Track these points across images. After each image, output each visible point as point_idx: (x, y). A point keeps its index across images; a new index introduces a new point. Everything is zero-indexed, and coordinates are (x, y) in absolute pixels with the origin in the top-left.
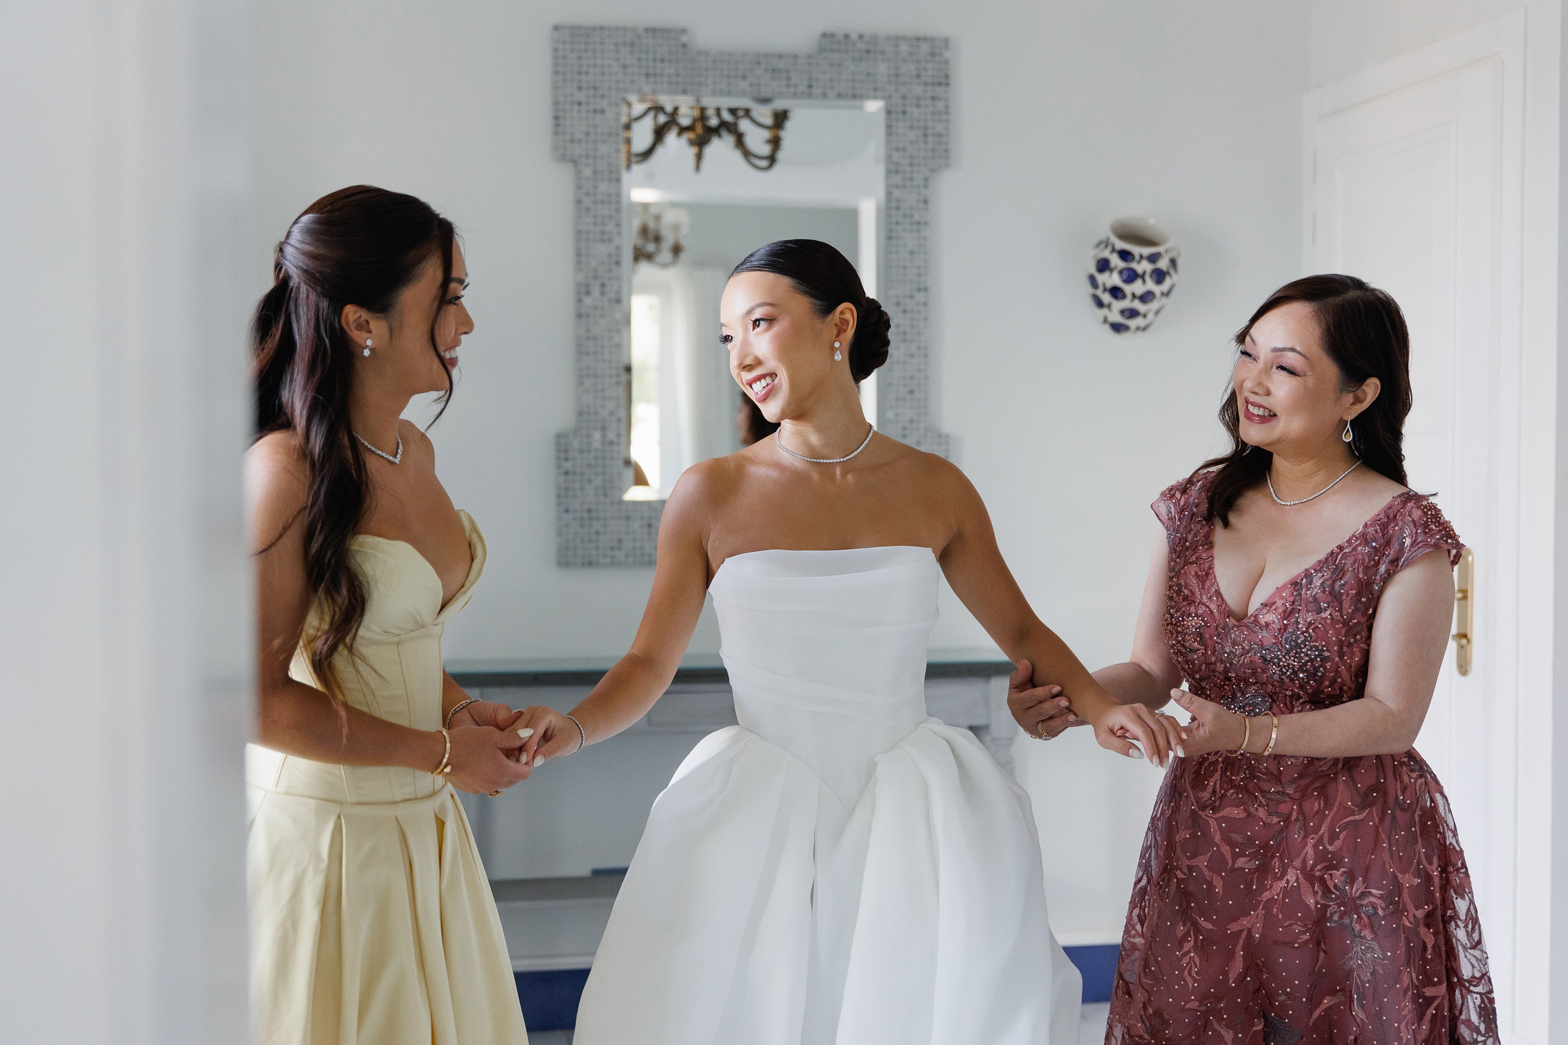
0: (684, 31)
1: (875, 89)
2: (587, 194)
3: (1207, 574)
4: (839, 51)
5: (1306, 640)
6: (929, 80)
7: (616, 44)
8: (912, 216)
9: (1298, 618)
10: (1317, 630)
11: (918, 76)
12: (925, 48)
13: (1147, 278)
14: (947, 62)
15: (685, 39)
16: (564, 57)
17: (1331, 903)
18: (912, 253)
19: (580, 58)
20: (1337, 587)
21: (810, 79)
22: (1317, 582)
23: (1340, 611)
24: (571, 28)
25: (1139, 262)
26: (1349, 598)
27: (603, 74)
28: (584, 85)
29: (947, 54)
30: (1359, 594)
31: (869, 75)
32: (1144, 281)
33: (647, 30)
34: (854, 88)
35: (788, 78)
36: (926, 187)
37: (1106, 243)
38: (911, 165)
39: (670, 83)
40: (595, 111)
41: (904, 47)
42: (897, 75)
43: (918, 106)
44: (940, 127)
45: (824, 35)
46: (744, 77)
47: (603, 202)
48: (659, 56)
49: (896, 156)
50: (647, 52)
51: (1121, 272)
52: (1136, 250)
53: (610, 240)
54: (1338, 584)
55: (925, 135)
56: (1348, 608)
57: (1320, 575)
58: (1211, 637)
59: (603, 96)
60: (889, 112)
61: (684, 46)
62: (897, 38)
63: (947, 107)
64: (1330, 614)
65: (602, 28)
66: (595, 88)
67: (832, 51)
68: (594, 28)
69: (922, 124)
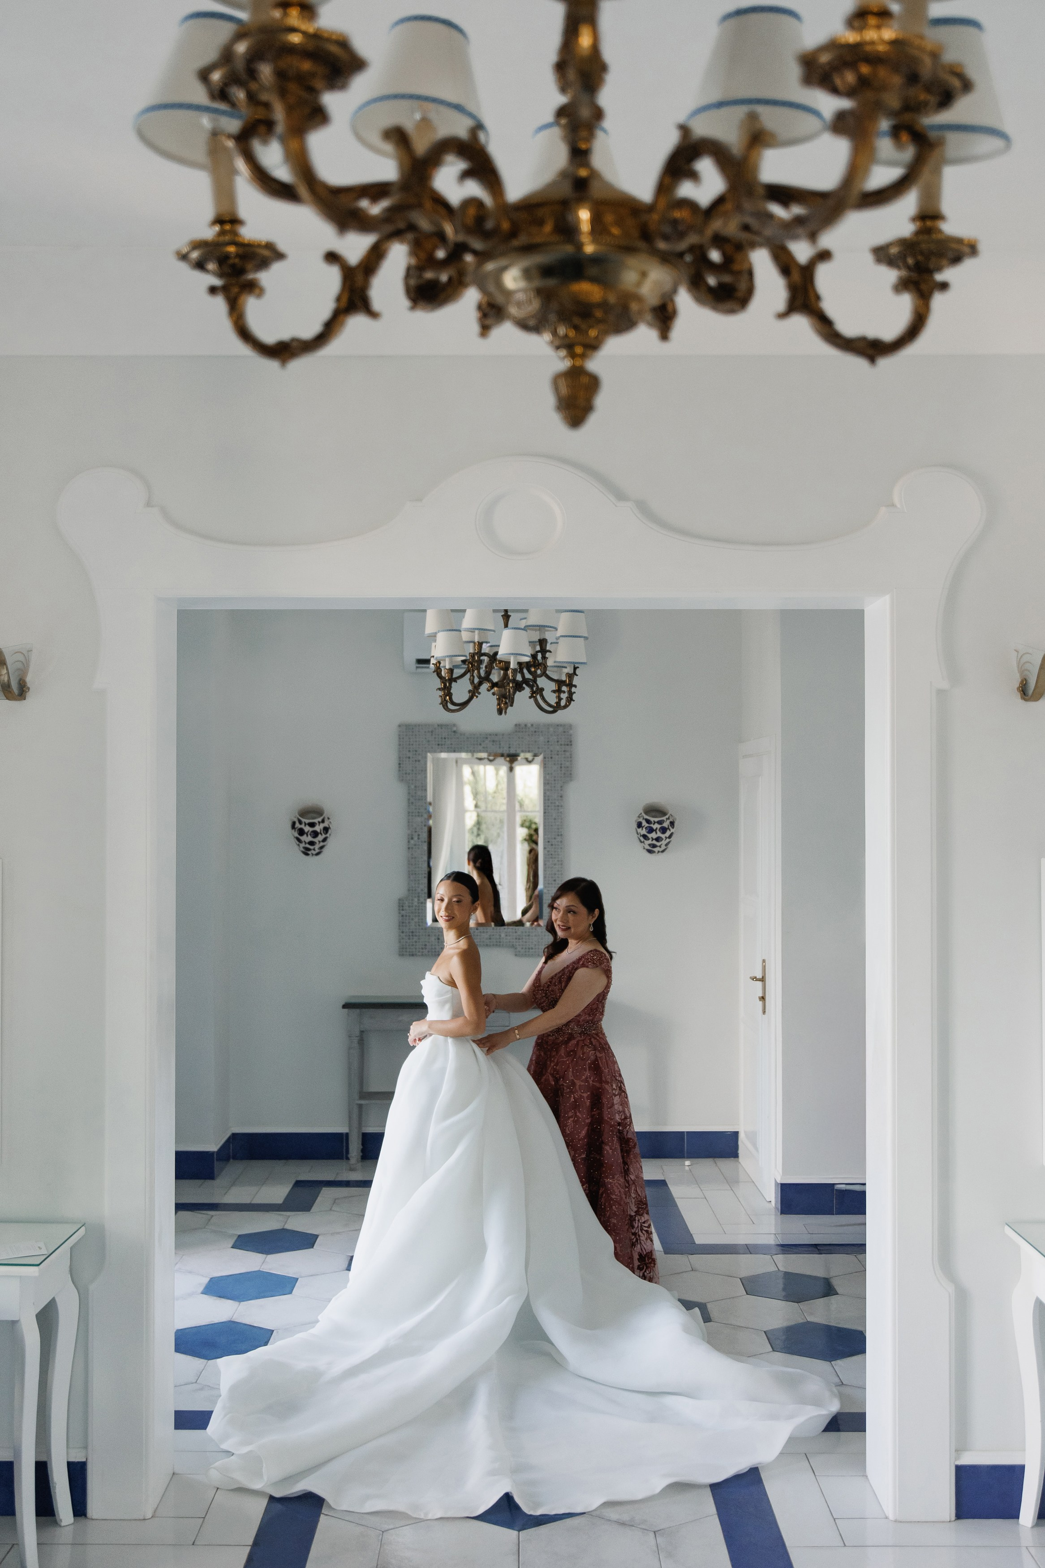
0: (454, 725)
1: (537, 756)
2: (414, 797)
4: (522, 732)
6: (563, 743)
7: (426, 732)
8: (555, 803)
11: (558, 742)
12: (561, 729)
13: (658, 831)
14: (571, 735)
15: (455, 729)
16: (403, 738)
18: (554, 819)
19: (409, 738)
21: (510, 744)
24: (406, 726)
25: (654, 824)
27: (419, 745)
28: (411, 750)
29: (571, 732)
31: (536, 741)
32: (656, 833)
33: (438, 725)
34: (529, 748)
35: (500, 744)
36: (561, 790)
37: (642, 815)
38: (555, 780)
39: (449, 748)
40: (415, 761)
41: (551, 729)
42: (548, 742)
43: (558, 755)
44: (568, 764)
45: (516, 725)
46: (480, 744)
47: (420, 800)
48: (443, 737)
50: (438, 735)
51: (646, 828)
52: (653, 818)
53: (422, 816)
59: (420, 754)
60: (545, 758)
61: (454, 732)
62: (548, 725)
63: (571, 755)
65: (419, 725)
66: (416, 751)
67: (519, 732)
68: (415, 726)
69: (560, 763)
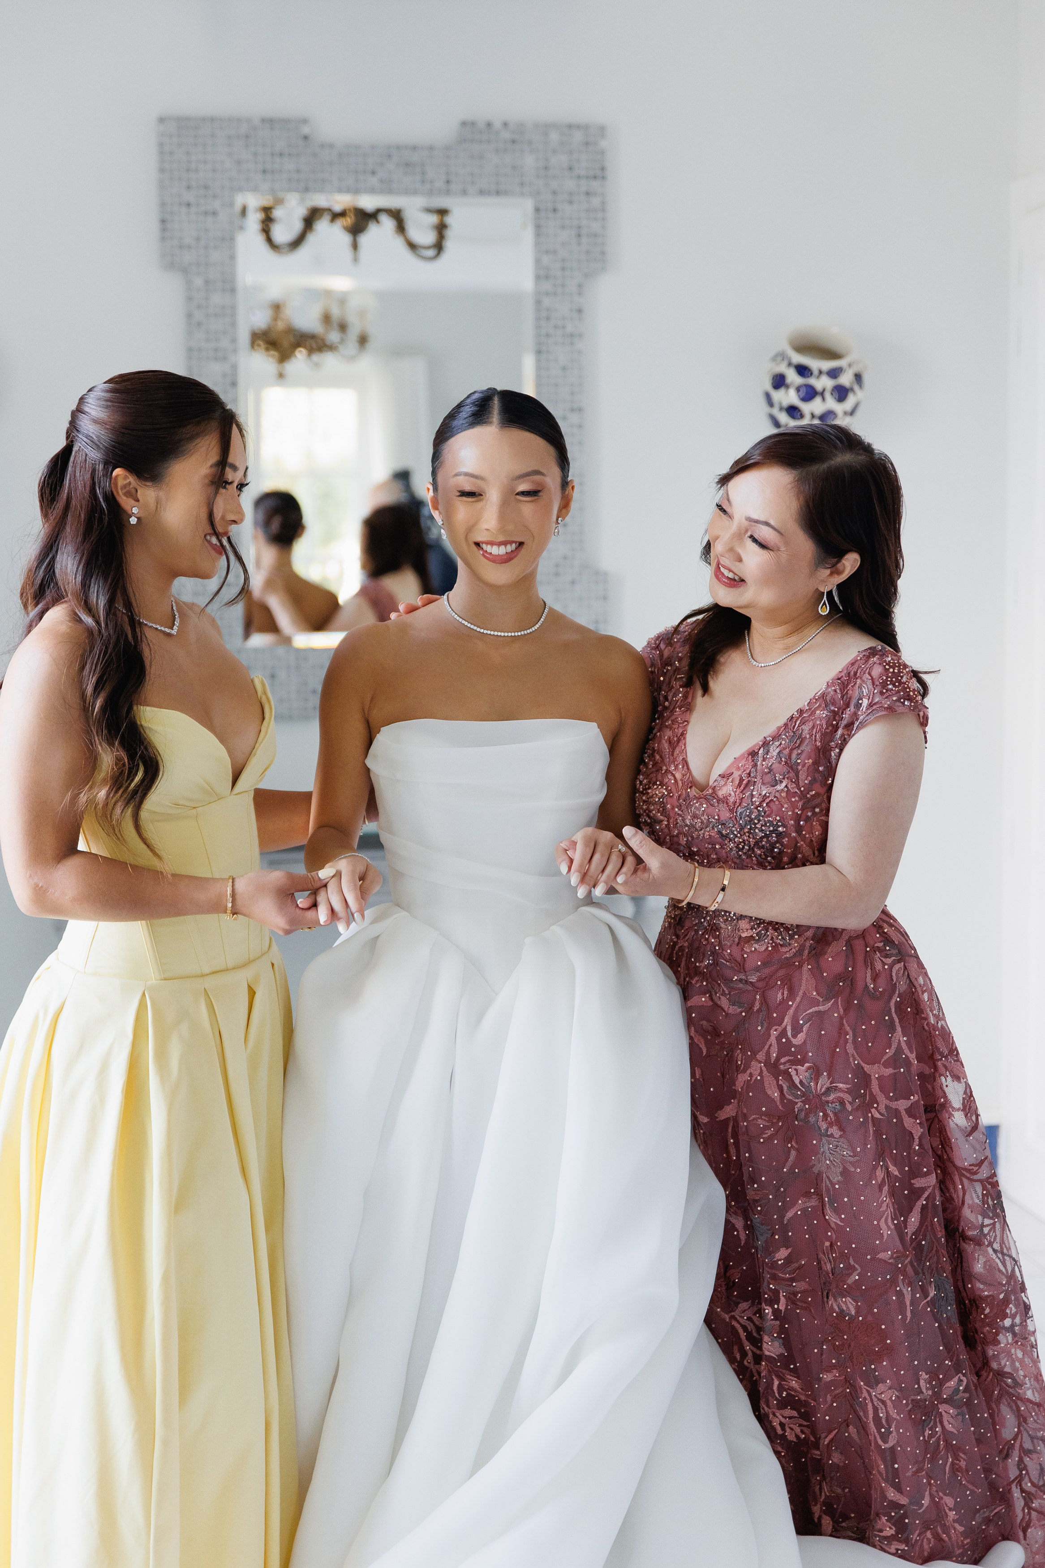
0: (305, 121)
1: (522, 184)
2: (199, 307)
3: (679, 741)
4: (481, 142)
5: (759, 815)
6: (584, 173)
7: (229, 137)
8: (564, 327)
9: (753, 791)
10: (772, 804)
11: (571, 169)
12: (578, 137)
13: (828, 395)
14: (603, 152)
15: (306, 130)
16: (171, 153)
17: (797, 1101)
18: (564, 368)
19: (188, 153)
20: (794, 756)
21: (448, 173)
22: (774, 751)
23: (797, 783)
24: (178, 120)
25: (818, 377)
26: (805, 768)
27: (214, 171)
28: (193, 184)
29: (604, 144)
30: (816, 763)
31: (514, 168)
32: (824, 399)
33: (263, 120)
34: (498, 184)
35: (423, 173)
36: (580, 294)
37: (781, 356)
38: (563, 269)
39: (290, 180)
40: (206, 213)
41: (554, 137)
42: (546, 168)
43: (571, 202)
44: (596, 226)
45: (464, 124)
46: (373, 173)
47: (216, 315)
48: (277, 150)
49: (545, 259)
50: (264, 146)
51: (798, 389)
52: (815, 364)
53: (225, 359)
54: (795, 753)
55: (579, 236)
56: (804, 779)
57: (777, 743)
58: (673, 808)
59: (215, 196)
60: (537, 210)
61: (306, 138)
62: (547, 126)
63: (603, 203)
64: (786, 786)
65: (213, 119)
66: (206, 187)
67: (473, 141)
68: (204, 119)
69: (576, 223)
